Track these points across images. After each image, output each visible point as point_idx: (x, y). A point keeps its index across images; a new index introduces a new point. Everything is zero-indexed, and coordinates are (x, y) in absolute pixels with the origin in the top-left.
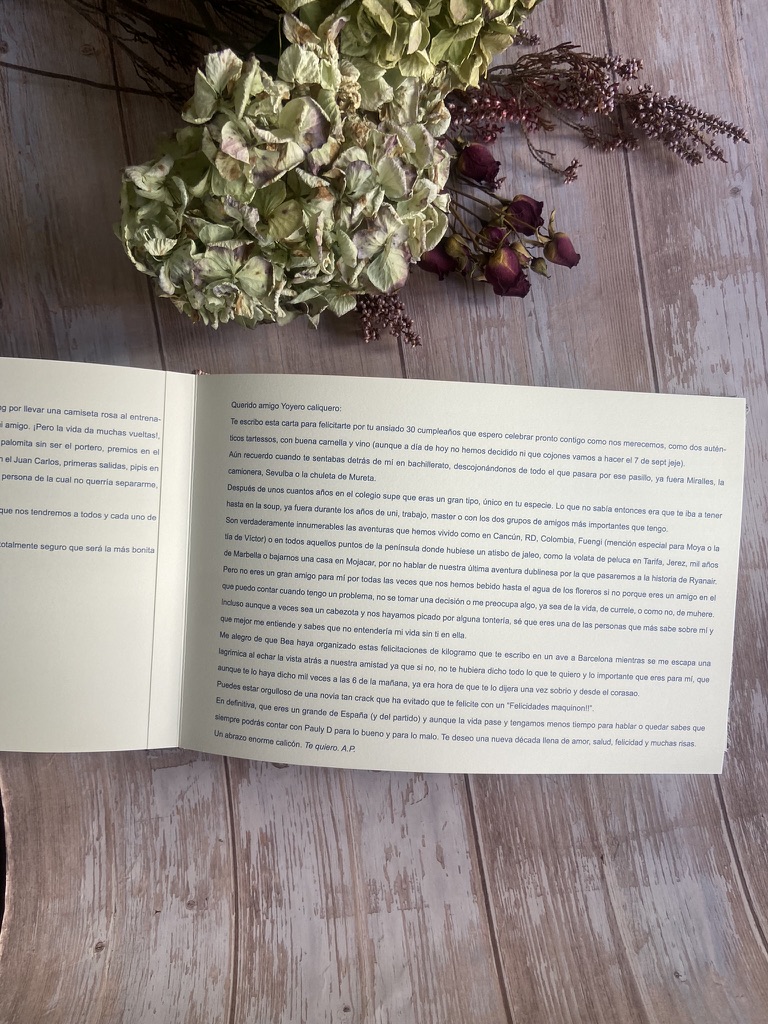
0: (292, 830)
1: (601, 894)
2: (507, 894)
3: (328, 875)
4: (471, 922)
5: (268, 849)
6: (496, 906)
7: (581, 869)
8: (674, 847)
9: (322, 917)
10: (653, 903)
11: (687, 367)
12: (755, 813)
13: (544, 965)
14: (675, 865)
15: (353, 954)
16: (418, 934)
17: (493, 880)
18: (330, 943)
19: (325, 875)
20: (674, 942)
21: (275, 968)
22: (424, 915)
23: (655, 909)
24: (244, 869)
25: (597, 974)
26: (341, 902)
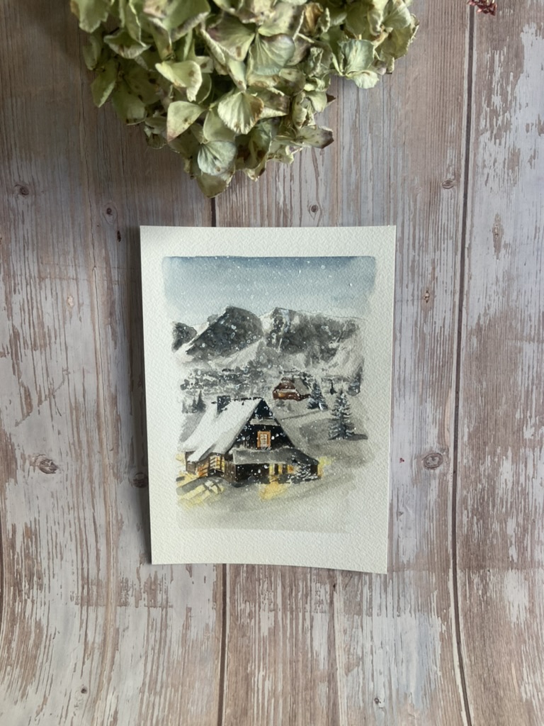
0: (55, 528)
1: (326, 617)
2: (243, 606)
3: (85, 570)
4: (207, 625)
5: (32, 541)
6: (231, 615)
7: (313, 593)
8: (401, 586)
9: (77, 604)
10: (371, 632)
11: (503, 121)
12: (483, 567)
13: (262, 673)
14: (398, 602)
15: (99, 639)
16: (159, 629)
17: (233, 592)
18: (81, 627)
19: (82, 569)
20: (382, 670)
21: (31, 642)
22: (166, 615)
23: (372, 638)
24: (9, 555)
25: (306, 689)
26: (95, 593)
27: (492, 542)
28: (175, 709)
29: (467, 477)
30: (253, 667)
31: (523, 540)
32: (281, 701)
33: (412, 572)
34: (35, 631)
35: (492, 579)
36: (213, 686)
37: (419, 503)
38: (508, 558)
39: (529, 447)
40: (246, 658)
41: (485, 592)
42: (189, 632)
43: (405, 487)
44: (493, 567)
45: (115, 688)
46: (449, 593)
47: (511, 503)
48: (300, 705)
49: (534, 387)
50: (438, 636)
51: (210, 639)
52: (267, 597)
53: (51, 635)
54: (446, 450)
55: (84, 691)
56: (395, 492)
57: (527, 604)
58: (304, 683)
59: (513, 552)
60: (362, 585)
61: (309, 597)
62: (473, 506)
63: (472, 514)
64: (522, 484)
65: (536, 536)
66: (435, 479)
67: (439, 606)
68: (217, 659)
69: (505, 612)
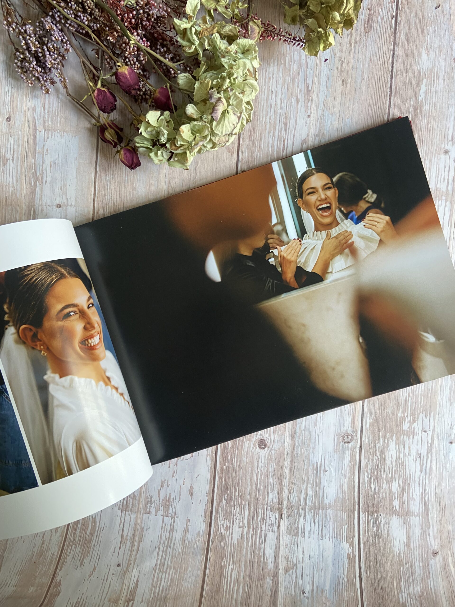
27: (383, 496)
28: (174, 583)
29: (367, 451)
30: (226, 562)
31: (403, 496)
32: (241, 586)
33: (331, 510)
34: (92, 525)
35: (383, 521)
36: (199, 571)
37: (338, 465)
38: (393, 507)
39: (406, 436)
40: (221, 556)
41: (378, 530)
42: (187, 535)
43: (330, 453)
44: (383, 513)
45: (138, 566)
46: (354, 528)
47: (395, 471)
48: (254, 589)
49: (410, 398)
50: (346, 555)
51: (200, 542)
52: (238, 518)
53: (101, 528)
54: (355, 432)
55: (119, 565)
56: (323, 456)
57: (405, 541)
58: (258, 576)
59: (396, 503)
60: (299, 516)
61: (265, 521)
62: (371, 470)
63: (371, 475)
64: (402, 459)
65: (411, 495)
66: (348, 450)
67: (348, 536)
68: (203, 554)
69: (391, 544)
